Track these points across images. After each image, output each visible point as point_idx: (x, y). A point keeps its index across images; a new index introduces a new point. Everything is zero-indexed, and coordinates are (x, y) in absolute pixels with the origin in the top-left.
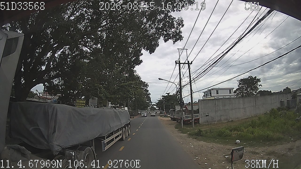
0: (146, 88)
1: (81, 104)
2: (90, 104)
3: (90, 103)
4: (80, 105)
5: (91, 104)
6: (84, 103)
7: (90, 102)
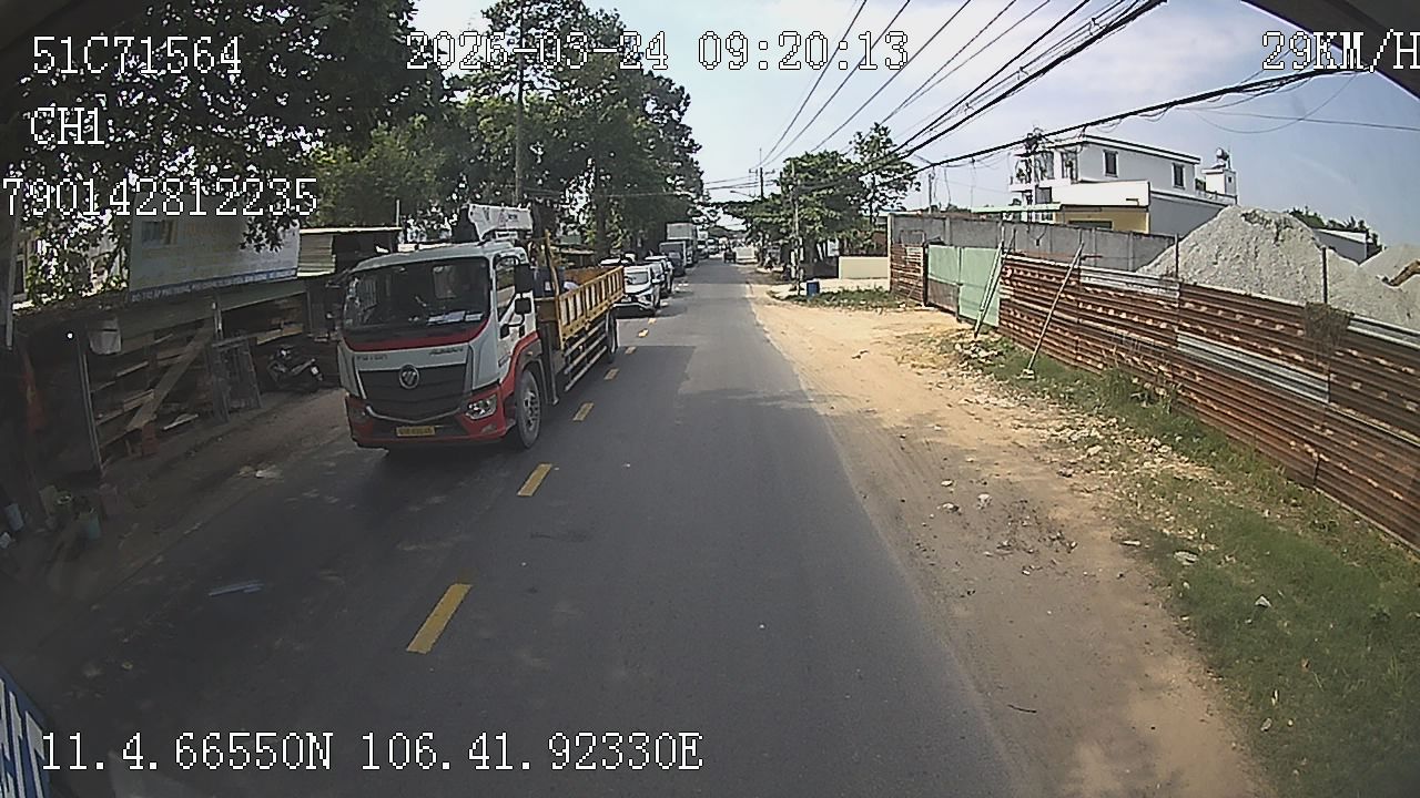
0: (675, 115)
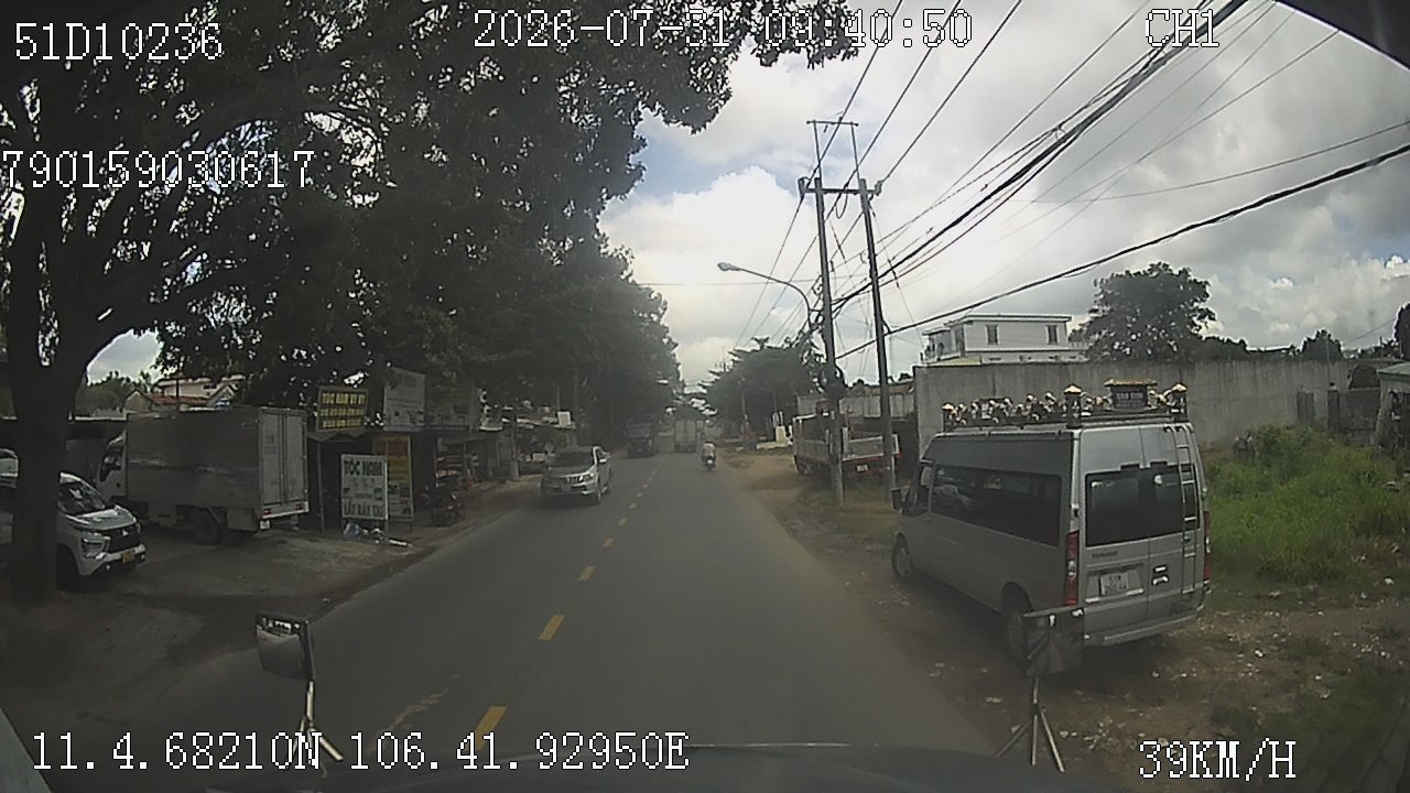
0: (655, 318)
1: (343, 412)
2: (388, 410)
3: (390, 402)
4: (342, 418)
5: (396, 408)
6: (360, 407)
7: (389, 399)
